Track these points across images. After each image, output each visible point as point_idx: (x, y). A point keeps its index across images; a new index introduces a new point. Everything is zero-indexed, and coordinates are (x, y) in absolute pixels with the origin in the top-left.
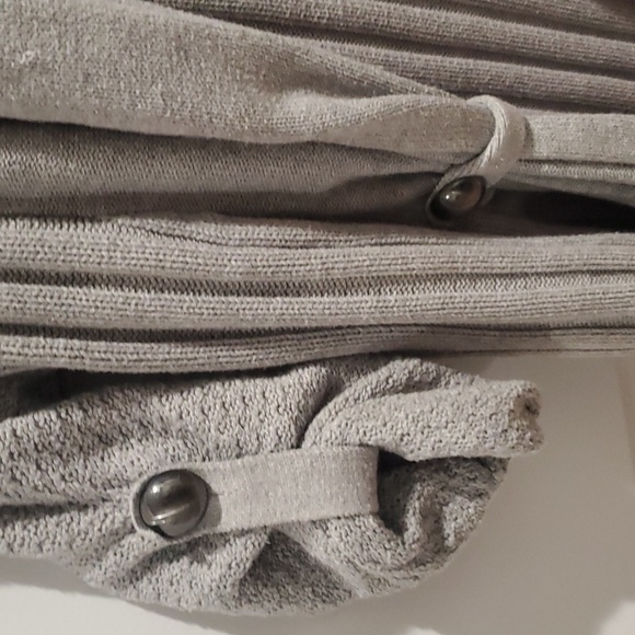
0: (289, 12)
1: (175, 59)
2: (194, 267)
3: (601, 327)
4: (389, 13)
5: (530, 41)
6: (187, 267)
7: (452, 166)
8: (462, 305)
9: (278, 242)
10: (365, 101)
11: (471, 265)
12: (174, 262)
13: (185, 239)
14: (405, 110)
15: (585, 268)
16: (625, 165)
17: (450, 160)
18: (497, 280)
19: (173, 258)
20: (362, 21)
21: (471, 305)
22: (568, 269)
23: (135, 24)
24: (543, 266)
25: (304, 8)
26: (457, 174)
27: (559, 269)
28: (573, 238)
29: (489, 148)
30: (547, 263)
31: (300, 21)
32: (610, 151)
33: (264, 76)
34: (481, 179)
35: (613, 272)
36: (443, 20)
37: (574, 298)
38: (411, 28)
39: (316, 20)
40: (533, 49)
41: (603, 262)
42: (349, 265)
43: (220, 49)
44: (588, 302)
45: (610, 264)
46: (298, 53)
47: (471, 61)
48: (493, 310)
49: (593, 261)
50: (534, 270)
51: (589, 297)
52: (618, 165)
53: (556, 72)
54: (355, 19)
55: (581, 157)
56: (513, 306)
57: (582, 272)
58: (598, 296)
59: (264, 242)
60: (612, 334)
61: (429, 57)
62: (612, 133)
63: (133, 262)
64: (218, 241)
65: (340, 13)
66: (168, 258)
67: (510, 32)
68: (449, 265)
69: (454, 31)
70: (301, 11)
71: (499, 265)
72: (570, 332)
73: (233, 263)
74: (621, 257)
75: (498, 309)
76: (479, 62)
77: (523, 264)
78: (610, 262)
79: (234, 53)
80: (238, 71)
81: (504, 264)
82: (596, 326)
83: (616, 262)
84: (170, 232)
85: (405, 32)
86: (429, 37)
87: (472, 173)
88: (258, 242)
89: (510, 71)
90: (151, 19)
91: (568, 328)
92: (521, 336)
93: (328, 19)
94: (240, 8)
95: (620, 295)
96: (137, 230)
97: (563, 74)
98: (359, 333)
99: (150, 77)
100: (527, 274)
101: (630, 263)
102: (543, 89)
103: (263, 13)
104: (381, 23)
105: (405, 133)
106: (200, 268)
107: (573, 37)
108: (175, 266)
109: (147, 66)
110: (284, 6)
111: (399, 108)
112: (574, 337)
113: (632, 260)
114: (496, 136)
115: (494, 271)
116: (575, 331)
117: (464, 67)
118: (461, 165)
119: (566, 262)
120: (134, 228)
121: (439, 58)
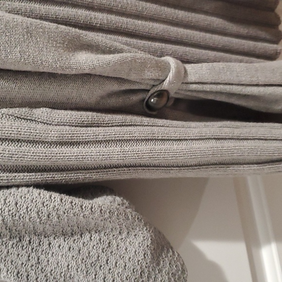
0: (82, 20)
1: (26, 37)
2: (35, 134)
3: (223, 164)
4: (127, 23)
5: (189, 37)
6: (32, 134)
7: (154, 86)
8: (159, 151)
9: (75, 124)
10: (112, 56)
11: (161, 135)
12: (25, 132)
13: (32, 121)
14: (130, 59)
15: (213, 137)
16: (229, 84)
17: (152, 83)
18: (174, 142)
19: (25, 130)
20: (115, 26)
21: (163, 151)
22: (205, 137)
23: (8, 22)
24: (193, 136)
25: (89, 19)
26: (156, 89)
27: (201, 137)
28: (208, 123)
29: (168, 77)
30: (195, 135)
31: (87, 25)
32: (222, 78)
33: (66, 45)
34: (166, 91)
35: (225, 139)
36: (151, 27)
37: (209, 149)
38: (137, 29)
39: (94, 24)
40: (191, 40)
41: (220, 134)
42: (106, 134)
43: (47, 33)
44: (215, 151)
45: (223, 135)
46: (82, 36)
47: (163, 45)
48: (173, 154)
49: (216, 134)
50: (190, 138)
51: (215, 149)
52: (226, 84)
53: (201, 51)
54: (112, 25)
55: (209, 80)
56: (182, 152)
57: (212, 139)
58: (219, 149)
59: (68, 124)
60: (228, 167)
61: (145, 42)
62: (222, 70)
63: (7, 132)
64: (48, 122)
65: (105, 22)
66: (22, 130)
67: (181, 32)
68: (152, 135)
69: (156, 31)
70: (88, 20)
71: (174, 135)
72: (210, 166)
73: (53, 132)
74: (229, 133)
75: (175, 154)
76: (167, 45)
77: (185, 135)
78: (224, 135)
79: (53, 35)
80: (54, 43)
81: (176, 135)
82: (221, 164)
83: (226, 135)
84: (25, 117)
85: (134, 31)
86: (145, 34)
87: (162, 88)
88: (66, 124)
89: (181, 49)
90: (15, 20)
91: (208, 165)
92: (188, 169)
93: (100, 24)
94: (61, 18)
95: (229, 148)
96: (10, 116)
97: (204, 51)
98: (115, 171)
99: (14, 44)
100: (187, 140)
101: (233, 135)
102: (195, 57)
103: (71, 21)
104: (123, 27)
105: (130, 70)
106: (38, 135)
107: (208, 35)
108: (26, 134)
109: (13, 40)
110: (80, 18)
111: (127, 58)
112: (212, 169)
113: (233, 134)
114: (171, 72)
115: (172, 138)
116: (212, 166)
117: (160, 47)
118: (157, 85)
119: (204, 135)
120: (9, 115)
121: (150, 43)
